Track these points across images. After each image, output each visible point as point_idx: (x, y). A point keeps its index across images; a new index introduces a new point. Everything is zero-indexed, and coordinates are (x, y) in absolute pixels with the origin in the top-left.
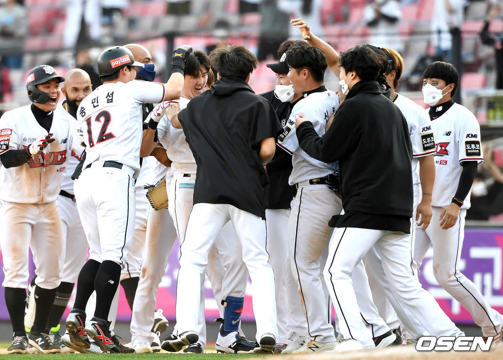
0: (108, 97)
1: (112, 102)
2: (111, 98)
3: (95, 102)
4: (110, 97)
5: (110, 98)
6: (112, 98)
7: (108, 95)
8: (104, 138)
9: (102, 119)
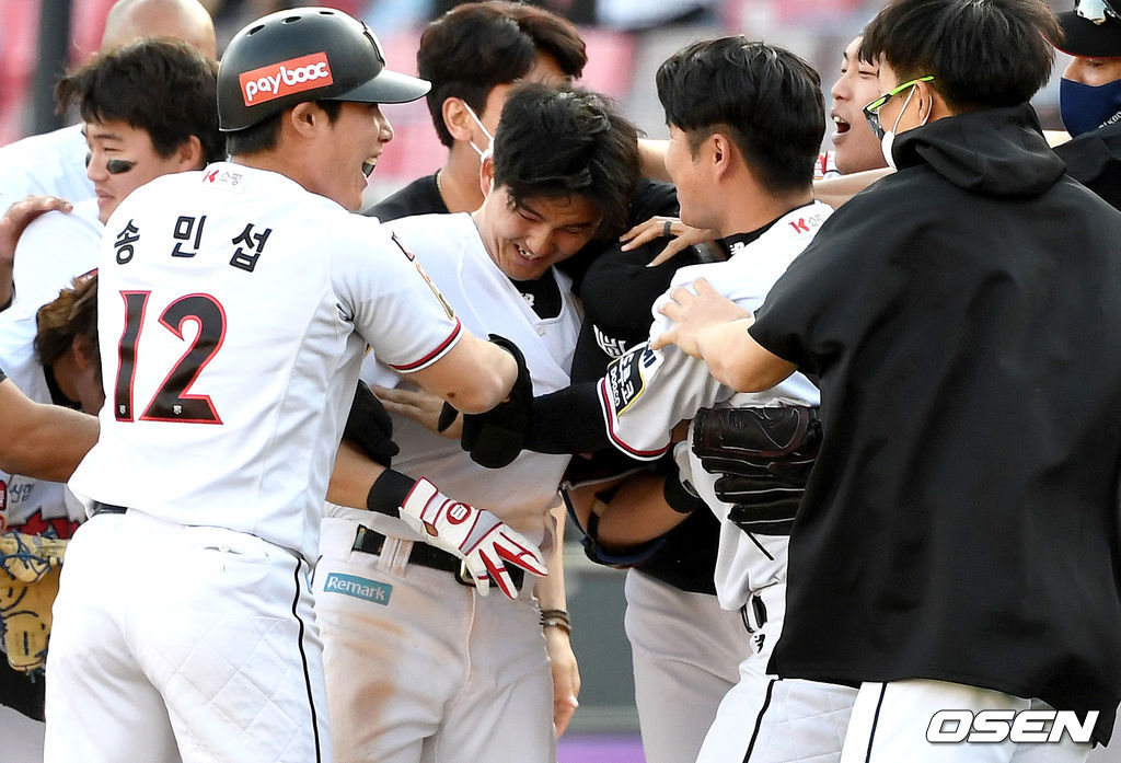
0: (243, 244)
1: (250, 269)
2: (252, 252)
3: (186, 237)
4: (251, 245)
5: (248, 249)
6: (257, 256)
7: (245, 236)
8: (177, 409)
9: (191, 328)
